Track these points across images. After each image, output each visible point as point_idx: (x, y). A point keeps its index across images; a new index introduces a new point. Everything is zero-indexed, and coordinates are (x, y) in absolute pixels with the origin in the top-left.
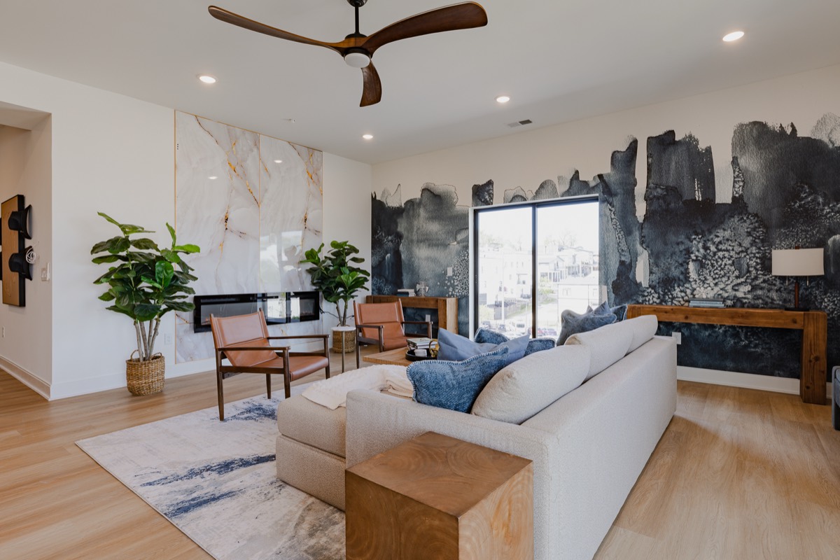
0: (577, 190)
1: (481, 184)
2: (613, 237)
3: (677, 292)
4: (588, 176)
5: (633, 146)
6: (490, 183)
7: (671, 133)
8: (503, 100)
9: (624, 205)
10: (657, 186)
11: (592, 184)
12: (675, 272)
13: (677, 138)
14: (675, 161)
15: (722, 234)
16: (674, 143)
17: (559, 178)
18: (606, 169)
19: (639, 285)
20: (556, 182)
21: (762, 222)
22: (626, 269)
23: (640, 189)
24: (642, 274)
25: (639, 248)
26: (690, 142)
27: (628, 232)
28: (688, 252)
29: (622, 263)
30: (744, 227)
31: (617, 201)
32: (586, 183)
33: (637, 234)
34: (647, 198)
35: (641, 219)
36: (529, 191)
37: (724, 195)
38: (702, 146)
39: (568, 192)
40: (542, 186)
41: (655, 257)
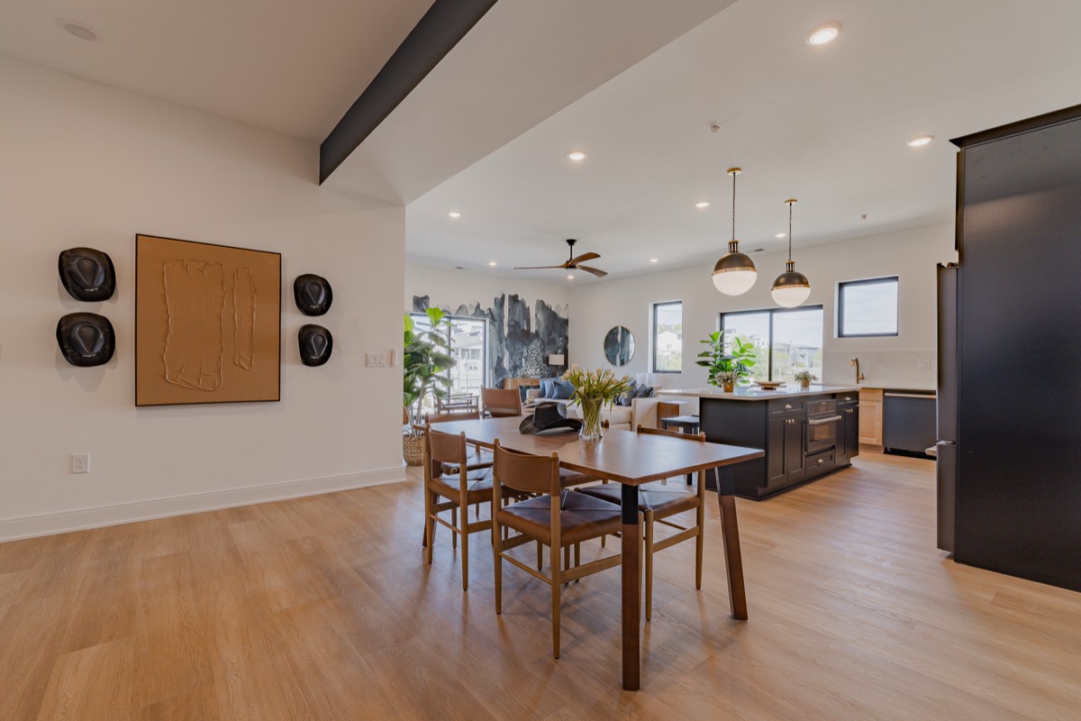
0: (479, 313)
1: (420, 296)
2: (495, 343)
3: (518, 372)
4: (484, 308)
5: (503, 297)
6: (426, 297)
7: (517, 296)
8: (493, 264)
9: (499, 327)
10: (512, 320)
11: (486, 313)
12: (518, 363)
13: (519, 299)
14: (518, 308)
15: (533, 346)
16: (517, 301)
17: (470, 305)
18: (492, 306)
19: (505, 369)
20: (468, 307)
21: (543, 343)
22: (500, 360)
23: (506, 320)
24: (506, 364)
25: (505, 350)
26: (523, 303)
27: (501, 342)
28: (522, 353)
29: (499, 358)
30: (539, 344)
31: (497, 324)
32: (483, 312)
33: (504, 343)
34: (508, 325)
35: (506, 336)
36: (453, 310)
37: (533, 330)
38: (527, 306)
39: (474, 315)
40: (460, 308)
41: (511, 355)
